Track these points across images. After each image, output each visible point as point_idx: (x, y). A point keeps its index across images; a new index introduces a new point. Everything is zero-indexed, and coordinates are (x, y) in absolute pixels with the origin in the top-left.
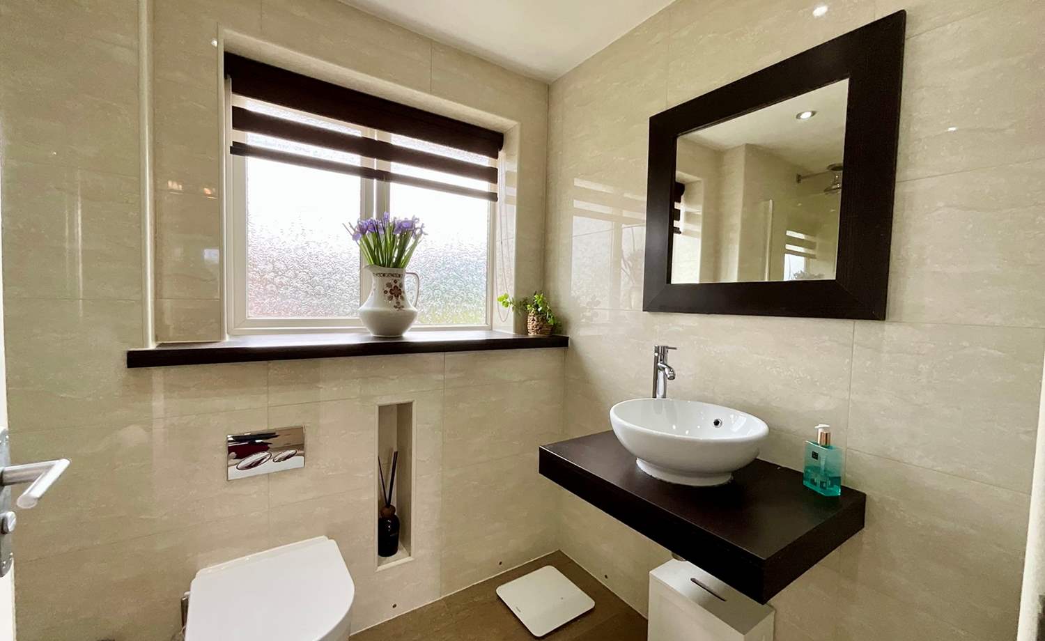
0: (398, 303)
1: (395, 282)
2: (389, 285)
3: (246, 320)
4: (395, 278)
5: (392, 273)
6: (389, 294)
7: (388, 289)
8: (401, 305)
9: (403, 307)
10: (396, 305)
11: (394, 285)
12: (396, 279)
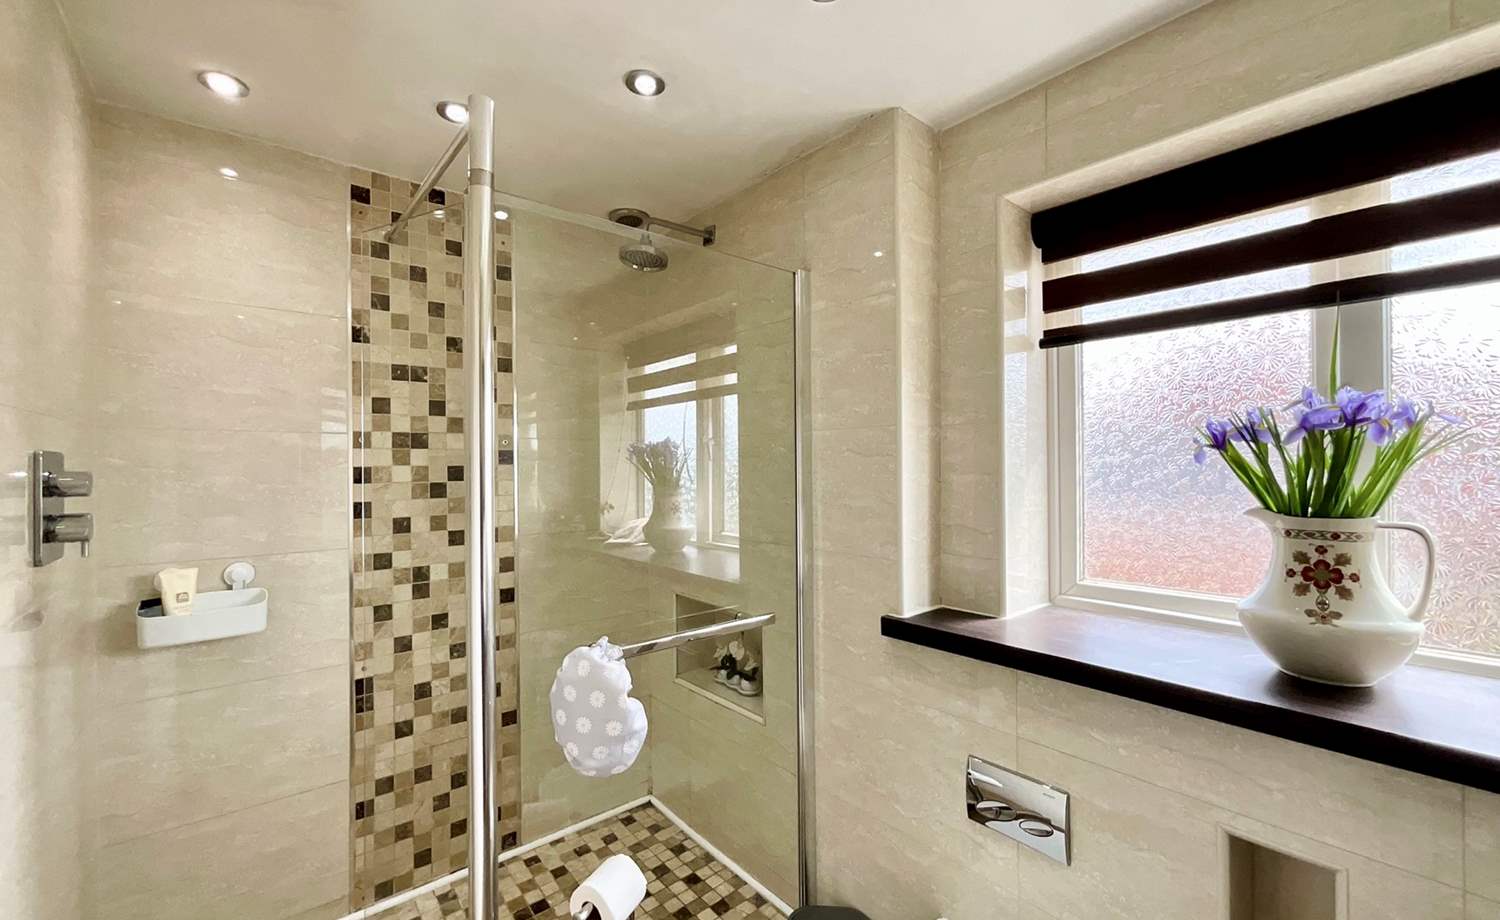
0: (1322, 604)
1: (1321, 550)
2: (1301, 557)
3: (1076, 584)
4: (1319, 542)
5: (1310, 529)
6: (1299, 579)
7: (1299, 568)
8: (1332, 609)
9: (1338, 616)
10: (1315, 607)
11: (1314, 557)
12: (1324, 543)
